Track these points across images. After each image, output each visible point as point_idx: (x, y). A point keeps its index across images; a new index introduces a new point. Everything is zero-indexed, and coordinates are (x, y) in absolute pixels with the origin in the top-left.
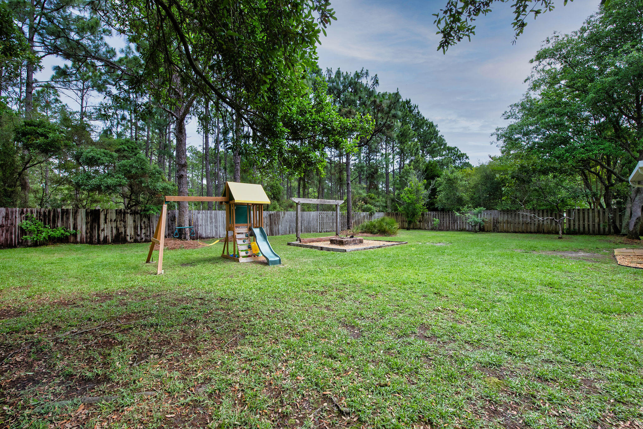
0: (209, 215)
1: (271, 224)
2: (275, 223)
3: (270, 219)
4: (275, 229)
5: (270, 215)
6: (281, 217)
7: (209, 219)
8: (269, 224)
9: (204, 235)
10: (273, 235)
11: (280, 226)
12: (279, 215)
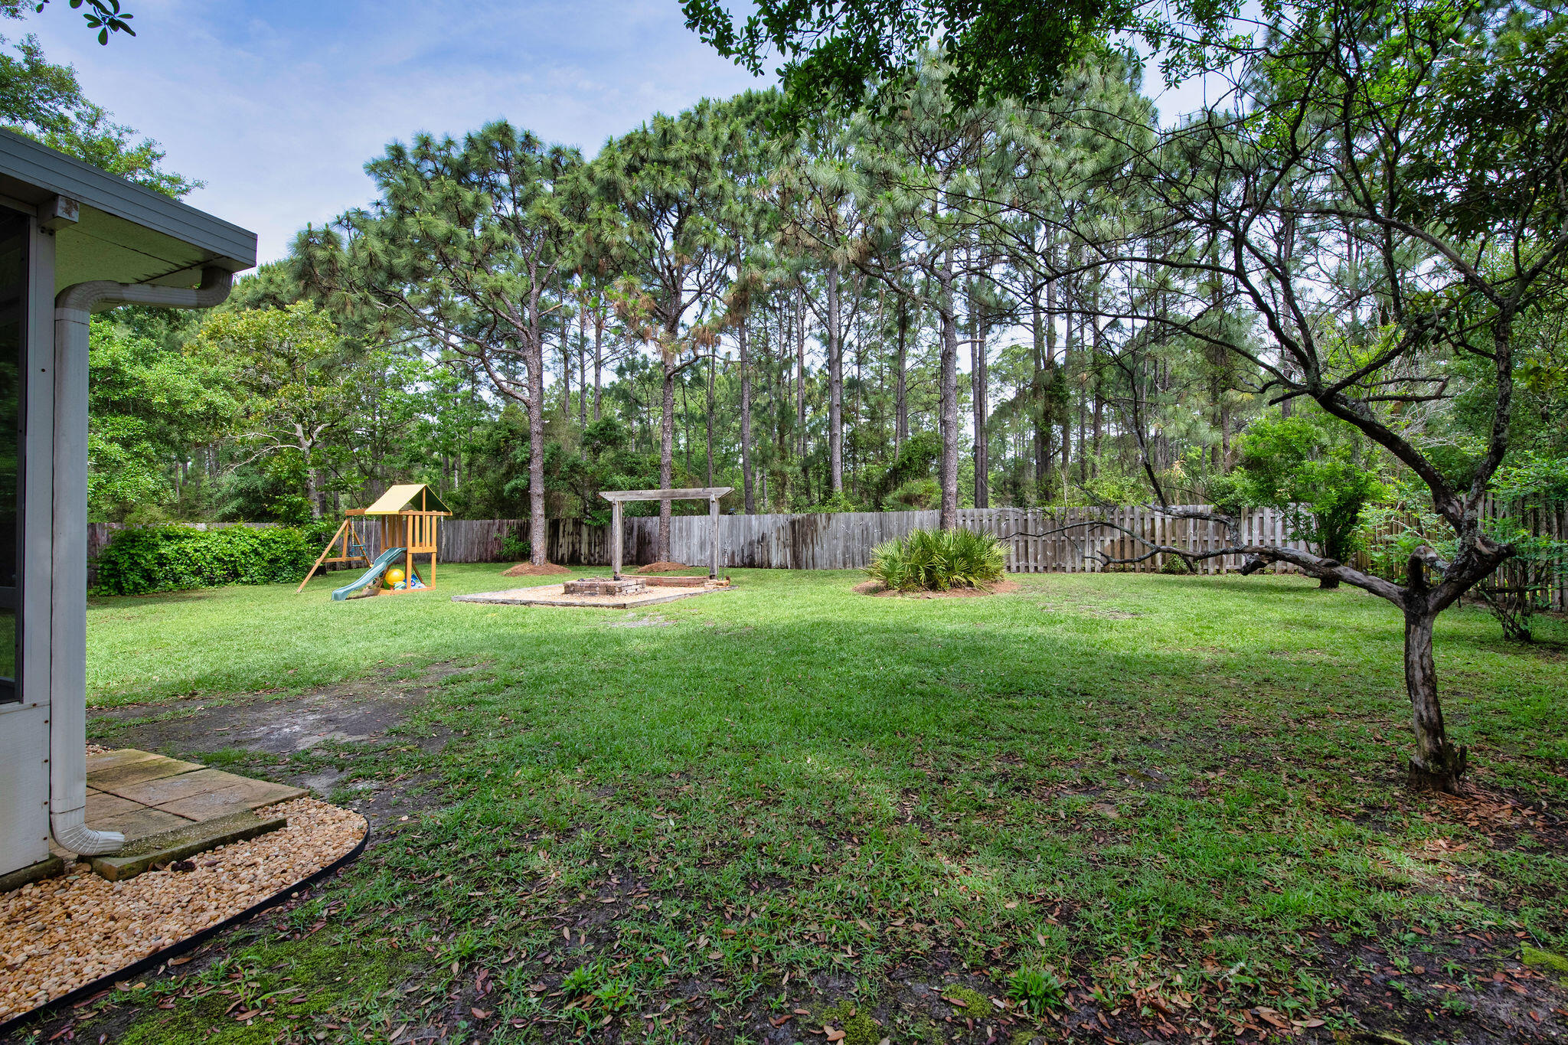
1: (794, 545)
2: (804, 541)
3: (794, 531)
4: (805, 554)
5: (793, 523)
6: (820, 527)
8: (790, 541)
10: (799, 568)
11: (817, 549)
12: (815, 521)
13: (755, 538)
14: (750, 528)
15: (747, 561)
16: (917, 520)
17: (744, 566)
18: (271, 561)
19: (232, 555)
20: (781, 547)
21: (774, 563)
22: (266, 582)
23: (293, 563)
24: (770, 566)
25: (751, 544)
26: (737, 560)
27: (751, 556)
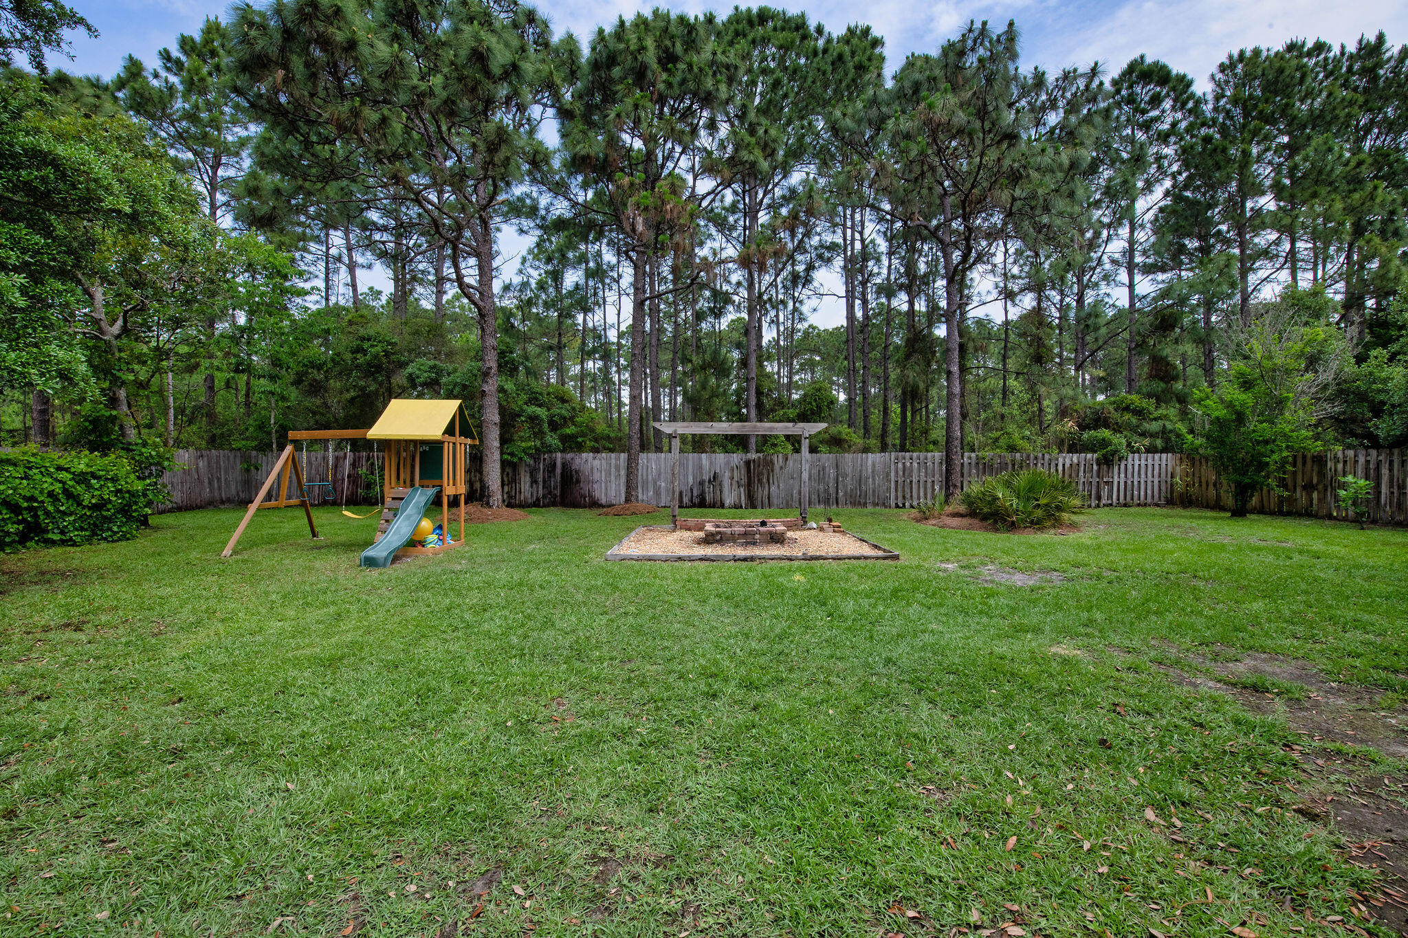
0: (613, 461)
1: (749, 484)
2: (760, 481)
3: (749, 471)
4: (761, 493)
5: (748, 463)
6: (777, 467)
7: (613, 470)
8: (744, 481)
9: (603, 501)
10: (754, 506)
11: (772, 488)
12: (772, 462)
13: (706, 478)
14: (701, 467)
15: (696, 501)
16: (870, 462)
17: (693, 506)
18: (94, 507)
19: (32, 499)
20: (735, 485)
21: (727, 502)
22: (89, 540)
23: (125, 510)
24: (722, 506)
25: (702, 483)
26: (686, 500)
27: (702, 496)
